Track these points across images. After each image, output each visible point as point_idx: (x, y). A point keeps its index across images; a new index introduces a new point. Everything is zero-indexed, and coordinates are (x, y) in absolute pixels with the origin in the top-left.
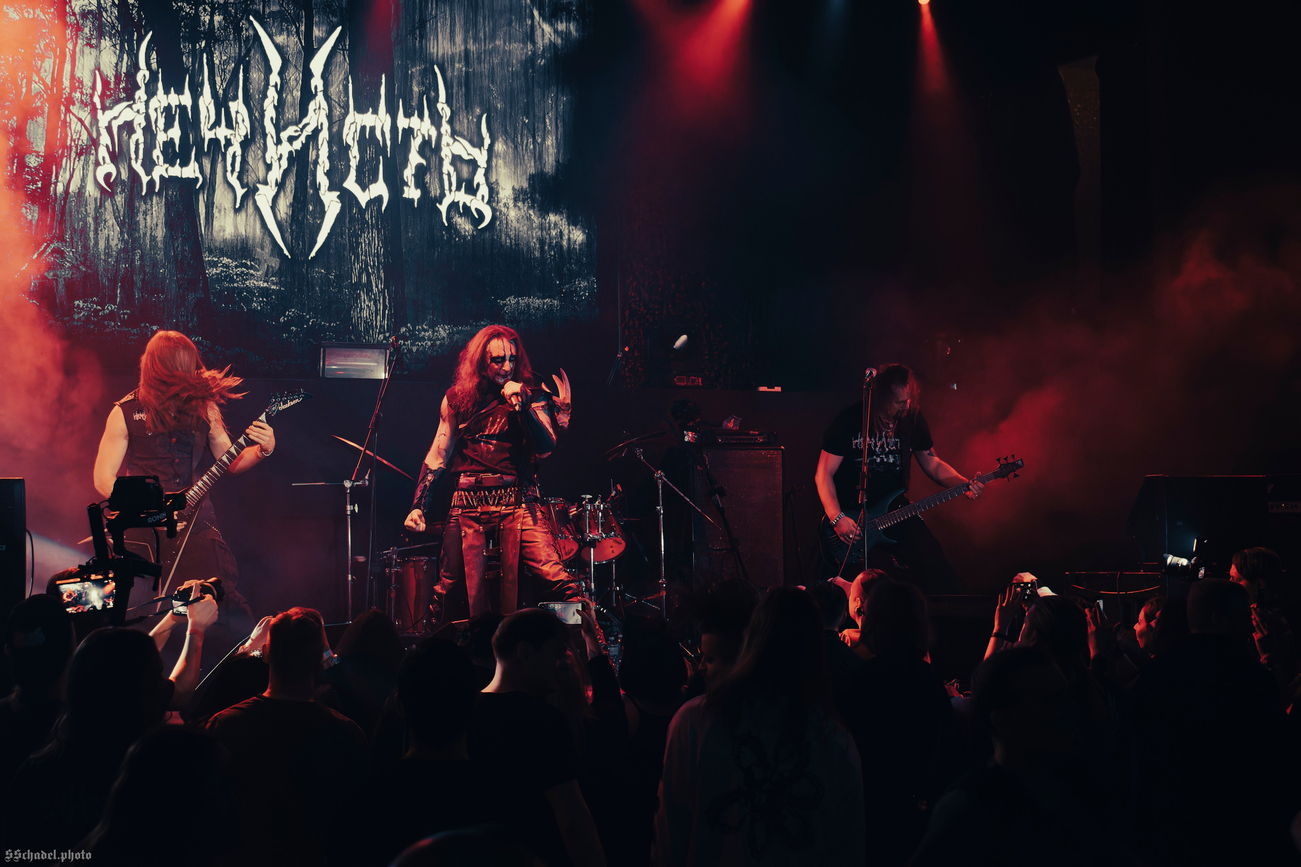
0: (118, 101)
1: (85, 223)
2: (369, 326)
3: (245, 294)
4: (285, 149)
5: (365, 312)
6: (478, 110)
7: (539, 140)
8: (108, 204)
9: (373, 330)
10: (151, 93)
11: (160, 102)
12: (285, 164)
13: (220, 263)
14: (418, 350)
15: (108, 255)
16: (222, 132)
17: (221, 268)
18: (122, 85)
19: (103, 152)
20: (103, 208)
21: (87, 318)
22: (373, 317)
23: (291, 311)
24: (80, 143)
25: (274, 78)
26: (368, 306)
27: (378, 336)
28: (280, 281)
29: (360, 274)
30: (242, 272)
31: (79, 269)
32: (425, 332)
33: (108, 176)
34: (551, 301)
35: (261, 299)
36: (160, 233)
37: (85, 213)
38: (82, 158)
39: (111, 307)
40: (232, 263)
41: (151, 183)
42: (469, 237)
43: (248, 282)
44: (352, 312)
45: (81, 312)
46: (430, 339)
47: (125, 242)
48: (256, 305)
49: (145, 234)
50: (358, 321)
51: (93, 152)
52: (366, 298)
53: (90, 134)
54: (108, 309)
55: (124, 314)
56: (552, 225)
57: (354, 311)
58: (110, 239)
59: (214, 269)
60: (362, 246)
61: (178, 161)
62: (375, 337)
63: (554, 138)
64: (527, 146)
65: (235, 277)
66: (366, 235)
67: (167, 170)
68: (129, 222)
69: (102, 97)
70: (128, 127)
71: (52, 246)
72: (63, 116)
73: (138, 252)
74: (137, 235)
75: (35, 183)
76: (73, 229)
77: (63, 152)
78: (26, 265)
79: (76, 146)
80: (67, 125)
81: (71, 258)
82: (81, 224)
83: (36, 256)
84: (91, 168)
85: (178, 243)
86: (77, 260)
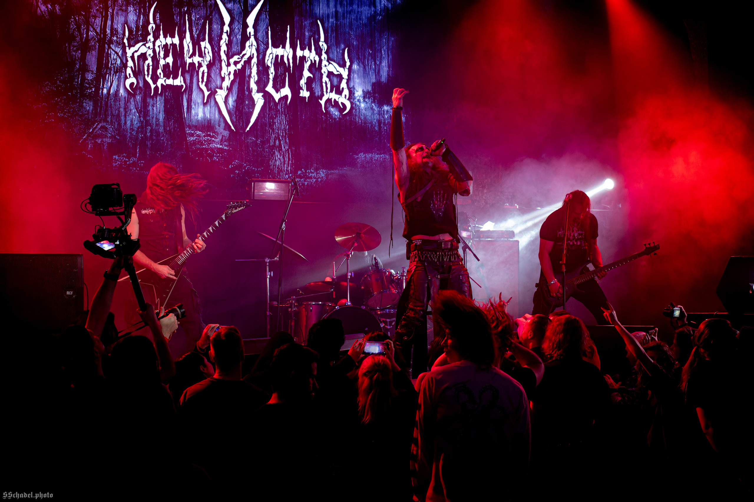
1: (119, 111)
2: (280, 171)
3: (209, 152)
5: (278, 162)
6: (343, 46)
7: (378, 63)
8: (132, 100)
9: (282, 172)
13: (195, 134)
14: (308, 184)
15: (132, 129)
17: (196, 137)
18: (140, 34)
20: (129, 103)
21: (120, 166)
22: (282, 165)
23: (235, 162)
24: (116, 66)
26: (279, 159)
27: (285, 176)
28: (229, 144)
29: (275, 140)
30: (208, 139)
31: (115, 137)
32: (312, 174)
34: (385, 156)
35: (218, 155)
36: (161, 117)
37: (119, 106)
38: (118, 74)
39: (134, 159)
40: (202, 134)
42: (337, 119)
43: (211, 145)
44: (270, 162)
45: (117, 162)
46: (315, 178)
47: (142, 122)
48: (215, 158)
49: (153, 118)
50: (273, 167)
51: (123, 71)
52: (278, 154)
53: (122, 61)
54: (132, 160)
55: (141, 163)
56: (386, 112)
57: (271, 162)
58: (133, 120)
59: (192, 138)
60: (276, 125)
62: (284, 177)
63: (387, 62)
64: (371, 66)
65: (204, 142)
66: (278, 118)
68: (144, 111)
71: (101, 125)
72: (106, 50)
73: (149, 128)
74: (148, 118)
75: (91, 88)
76: (112, 115)
77: (106, 71)
78: (86, 135)
79: (114, 67)
80: (109, 55)
81: (111, 131)
82: (117, 112)
83: (91, 130)
84: (122, 80)
85: (172, 123)
86: (114, 132)
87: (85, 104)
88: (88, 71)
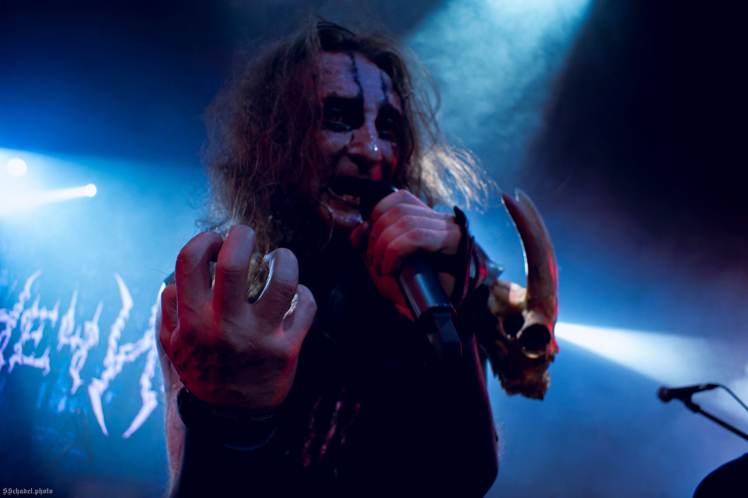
4: (122, 358)
10: (28, 306)
11: (32, 313)
12: (119, 368)
16: (75, 341)
25: (125, 313)
41: (7, 366)
61: (34, 354)
67: (22, 359)
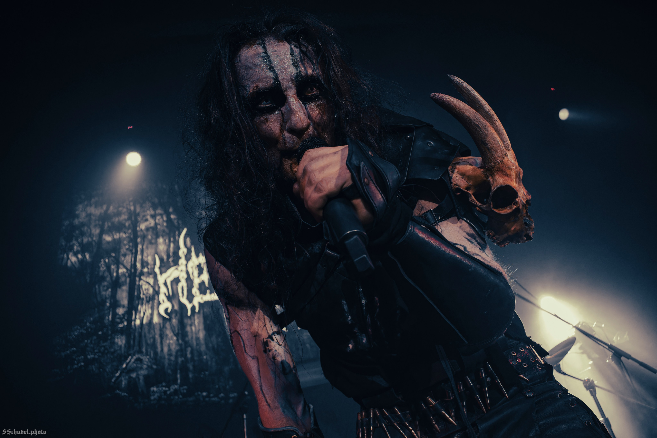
0: (169, 267)
1: (154, 338)
8: (168, 325)
10: (188, 258)
11: (193, 262)
15: (170, 355)
18: (171, 260)
19: (162, 297)
20: (164, 329)
21: (160, 397)
24: (148, 296)
31: (152, 368)
33: (166, 310)
36: (201, 335)
37: (153, 333)
38: (151, 302)
39: (175, 387)
41: (193, 308)
45: (154, 395)
47: (180, 345)
49: (192, 338)
51: (156, 297)
53: (154, 289)
54: (173, 388)
55: (183, 389)
58: (171, 345)
61: (208, 291)
67: (202, 298)
68: (181, 333)
69: (160, 268)
70: (177, 281)
71: (135, 357)
72: (137, 283)
73: (189, 349)
74: (187, 339)
75: (123, 322)
76: (147, 344)
77: (139, 302)
78: (119, 372)
79: (146, 297)
80: (140, 287)
81: (147, 362)
82: (152, 340)
83: (124, 366)
84: (155, 307)
85: (214, 339)
86: (150, 362)
87: (116, 340)
88: (119, 306)
